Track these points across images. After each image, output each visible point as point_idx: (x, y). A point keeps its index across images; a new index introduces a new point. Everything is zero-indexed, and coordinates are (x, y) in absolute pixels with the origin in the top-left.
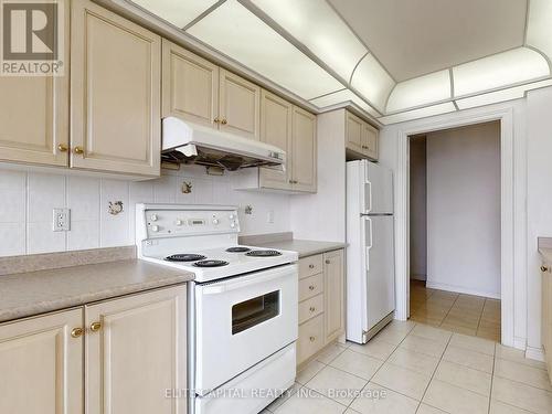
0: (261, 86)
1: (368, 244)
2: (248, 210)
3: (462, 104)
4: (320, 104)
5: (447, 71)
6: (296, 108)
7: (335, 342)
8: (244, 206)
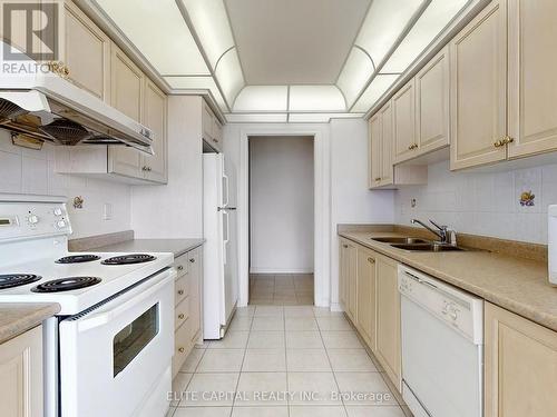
0: (112, 38)
1: (225, 238)
2: (78, 203)
3: (293, 118)
4: (174, 83)
5: (286, 87)
6: (148, 81)
7: (196, 347)
8: (72, 198)
